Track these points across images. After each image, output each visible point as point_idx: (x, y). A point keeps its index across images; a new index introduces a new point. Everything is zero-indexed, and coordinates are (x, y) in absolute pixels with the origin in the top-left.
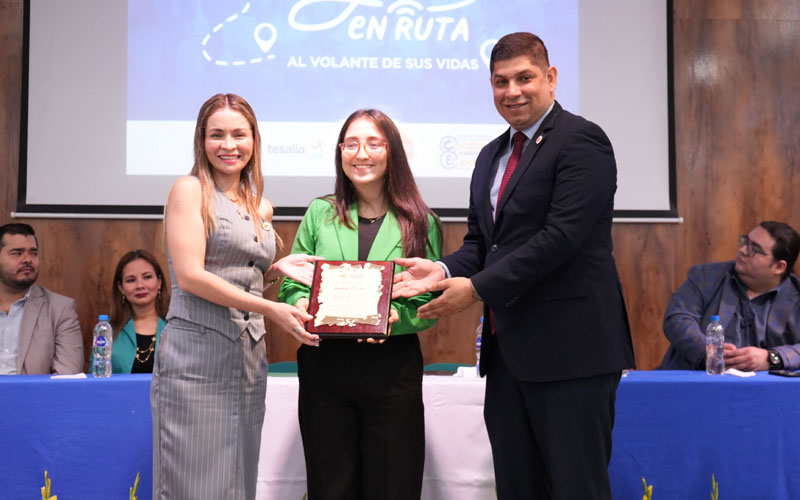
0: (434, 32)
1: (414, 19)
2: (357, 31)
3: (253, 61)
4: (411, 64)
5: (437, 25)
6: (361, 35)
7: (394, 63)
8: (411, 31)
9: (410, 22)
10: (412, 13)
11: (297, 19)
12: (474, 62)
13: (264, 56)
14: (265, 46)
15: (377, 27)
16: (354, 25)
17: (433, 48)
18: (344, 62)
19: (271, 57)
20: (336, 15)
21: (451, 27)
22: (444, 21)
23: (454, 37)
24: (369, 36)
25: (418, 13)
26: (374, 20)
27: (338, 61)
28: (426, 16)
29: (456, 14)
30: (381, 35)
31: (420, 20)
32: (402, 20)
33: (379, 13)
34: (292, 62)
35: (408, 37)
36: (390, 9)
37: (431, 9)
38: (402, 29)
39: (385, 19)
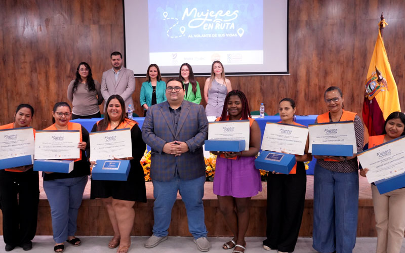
0: (225, 27)
1: (220, 24)
2: (206, 28)
3: (180, 36)
4: (219, 35)
5: (226, 25)
6: (206, 29)
7: (215, 36)
8: (220, 27)
9: (219, 25)
10: (220, 22)
11: (191, 25)
12: (236, 34)
13: (182, 35)
14: (183, 32)
15: (211, 26)
16: (205, 26)
17: (225, 31)
18: (203, 36)
19: (184, 35)
20: (200, 24)
21: (230, 26)
22: (228, 24)
23: (230, 28)
24: (209, 29)
25: (221, 22)
26: (210, 24)
27: (201, 35)
28: (223, 23)
29: (231, 22)
30: (212, 28)
31: (222, 24)
32: (217, 24)
33: (211, 22)
34: (189, 36)
35: (219, 29)
36: (214, 22)
37: (224, 21)
38: (217, 26)
39: (213, 24)
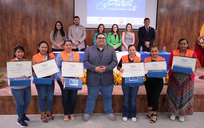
0: (127, 5)
1: (124, 3)
2: (117, 5)
3: (103, 9)
4: (123, 9)
5: (127, 4)
6: (117, 6)
7: (122, 9)
8: (124, 5)
9: (124, 4)
10: (124, 2)
11: (109, 3)
12: (132, 9)
13: (105, 8)
14: (105, 7)
15: (119, 4)
16: (116, 4)
17: (127, 7)
18: (115, 9)
19: (106, 8)
20: (114, 3)
21: (129, 4)
22: (128, 4)
23: (129, 6)
24: (118, 6)
25: (125, 2)
26: (119, 3)
27: (114, 9)
28: (126, 3)
29: (130, 3)
30: (120, 5)
31: (125, 3)
32: (123, 3)
34: (108, 9)
35: (123, 6)
36: (121, 2)
37: (127, 2)
38: (123, 5)
